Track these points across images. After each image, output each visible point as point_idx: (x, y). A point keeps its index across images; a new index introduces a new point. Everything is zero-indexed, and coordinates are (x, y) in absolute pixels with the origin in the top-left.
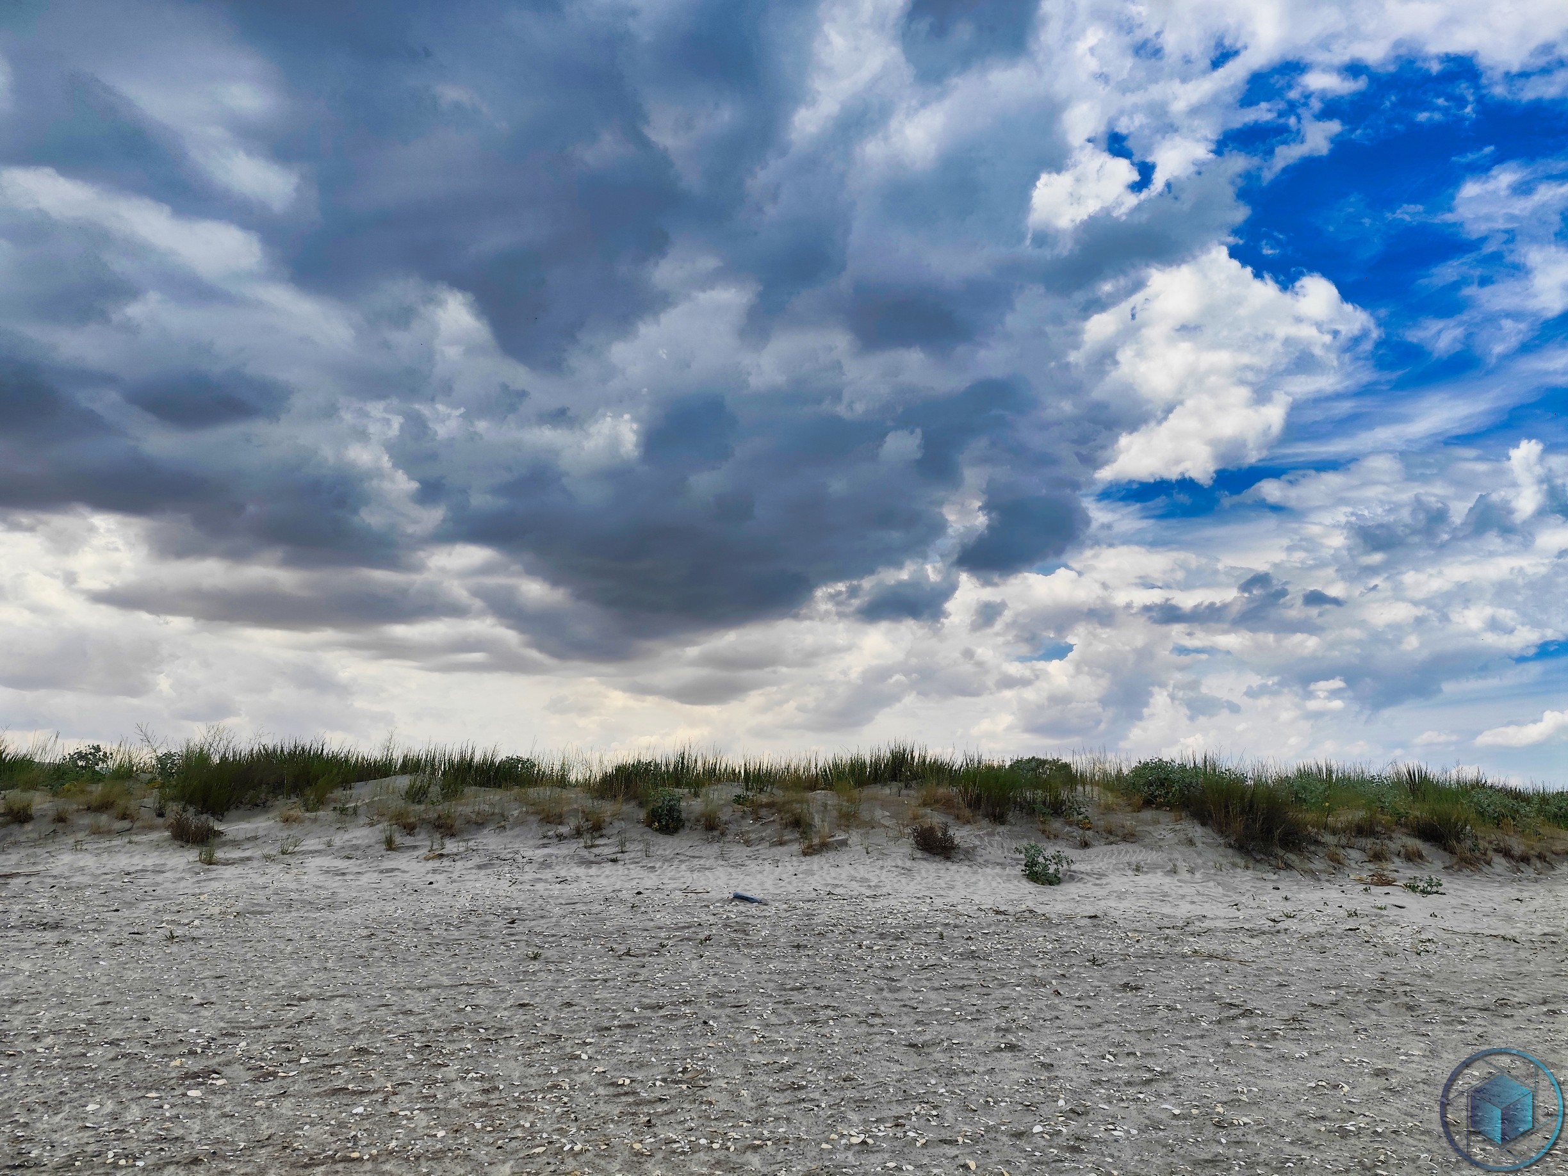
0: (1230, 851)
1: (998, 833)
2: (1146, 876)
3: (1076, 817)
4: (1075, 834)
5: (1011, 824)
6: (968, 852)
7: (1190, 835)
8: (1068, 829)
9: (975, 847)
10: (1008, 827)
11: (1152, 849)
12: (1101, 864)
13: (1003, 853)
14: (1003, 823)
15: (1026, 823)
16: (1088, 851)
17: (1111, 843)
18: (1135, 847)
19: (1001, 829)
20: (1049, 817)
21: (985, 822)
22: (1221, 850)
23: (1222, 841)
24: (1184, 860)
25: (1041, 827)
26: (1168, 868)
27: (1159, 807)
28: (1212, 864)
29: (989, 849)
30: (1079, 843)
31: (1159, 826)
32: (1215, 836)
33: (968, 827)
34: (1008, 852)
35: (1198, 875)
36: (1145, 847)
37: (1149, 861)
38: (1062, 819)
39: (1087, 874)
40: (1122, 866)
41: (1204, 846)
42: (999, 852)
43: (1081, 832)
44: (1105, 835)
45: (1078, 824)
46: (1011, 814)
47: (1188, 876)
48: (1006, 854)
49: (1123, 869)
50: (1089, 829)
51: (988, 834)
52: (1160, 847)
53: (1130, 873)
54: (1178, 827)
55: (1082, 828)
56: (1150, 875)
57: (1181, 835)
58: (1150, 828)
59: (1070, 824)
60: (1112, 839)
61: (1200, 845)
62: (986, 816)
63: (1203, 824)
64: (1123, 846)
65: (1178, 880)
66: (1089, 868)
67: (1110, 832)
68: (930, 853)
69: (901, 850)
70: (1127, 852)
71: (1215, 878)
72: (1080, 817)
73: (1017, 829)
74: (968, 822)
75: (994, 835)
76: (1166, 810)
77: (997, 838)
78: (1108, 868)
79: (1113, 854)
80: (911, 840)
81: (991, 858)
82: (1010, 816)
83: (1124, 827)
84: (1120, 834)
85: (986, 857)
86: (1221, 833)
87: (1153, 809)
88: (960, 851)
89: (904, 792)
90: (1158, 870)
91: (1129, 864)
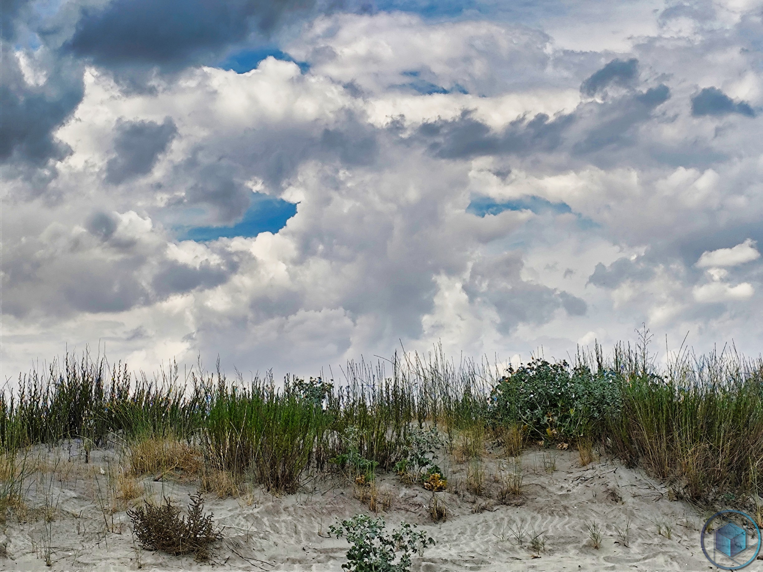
0: (678, 506)
1: (286, 509)
2: (552, 558)
3: (417, 470)
4: (418, 500)
5: (305, 491)
6: (238, 545)
7: (611, 486)
8: (404, 491)
9: (249, 536)
10: (303, 497)
11: (552, 513)
12: (472, 544)
13: (299, 542)
14: (292, 491)
15: (333, 487)
16: (446, 526)
17: (483, 509)
18: (523, 512)
19: (290, 500)
20: (372, 475)
21: (259, 493)
22: (665, 504)
23: (664, 491)
24: (608, 527)
25: (359, 492)
26: (584, 542)
27: (552, 443)
28: (653, 528)
29: (274, 538)
30: (427, 515)
31: (555, 475)
32: (652, 482)
33: (230, 503)
34: (308, 539)
35: (635, 549)
36: (540, 510)
37: (550, 533)
38: (392, 476)
39: (454, 562)
40: (508, 544)
41: (636, 500)
42: (292, 541)
43: (428, 495)
44: (471, 498)
45: (421, 483)
46: (304, 475)
47: (619, 551)
48: (304, 543)
49: (512, 550)
50: (440, 489)
51: (268, 512)
52: (566, 508)
53: (523, 554)
54: (588, 474)
55: (431, 489)
56: (558, 556)
57: (596, 486)
58: (543, 480)
59: (407, 483)
60: (481, 502)
61: (629, 500)
62: (260, 480)
63: (631, 465)
64: (502, 513)
65: (607, 559)
66: (454, 552)
67: (478, 492)
68: (169, 553)
69: (112, 554)
70: (511, 521)
71: (664, 549)
72: (424, 470)
73: (317, 498)
74: (230, 494)
75: (278, 512)
76: (562, 449)
77: (284, 517)
78: (487, 550)
79: (488, 527)
80: (129, 535)
81: (279, 552)
82: (303, 478)
83: (497, 481)
84: (495, 493)
85: (273, 551)
86: (662, 476)
87: (540, 448)
88: (224, 545)
89: (95, 454)
90: (569, 547)
91: (520, 541)
